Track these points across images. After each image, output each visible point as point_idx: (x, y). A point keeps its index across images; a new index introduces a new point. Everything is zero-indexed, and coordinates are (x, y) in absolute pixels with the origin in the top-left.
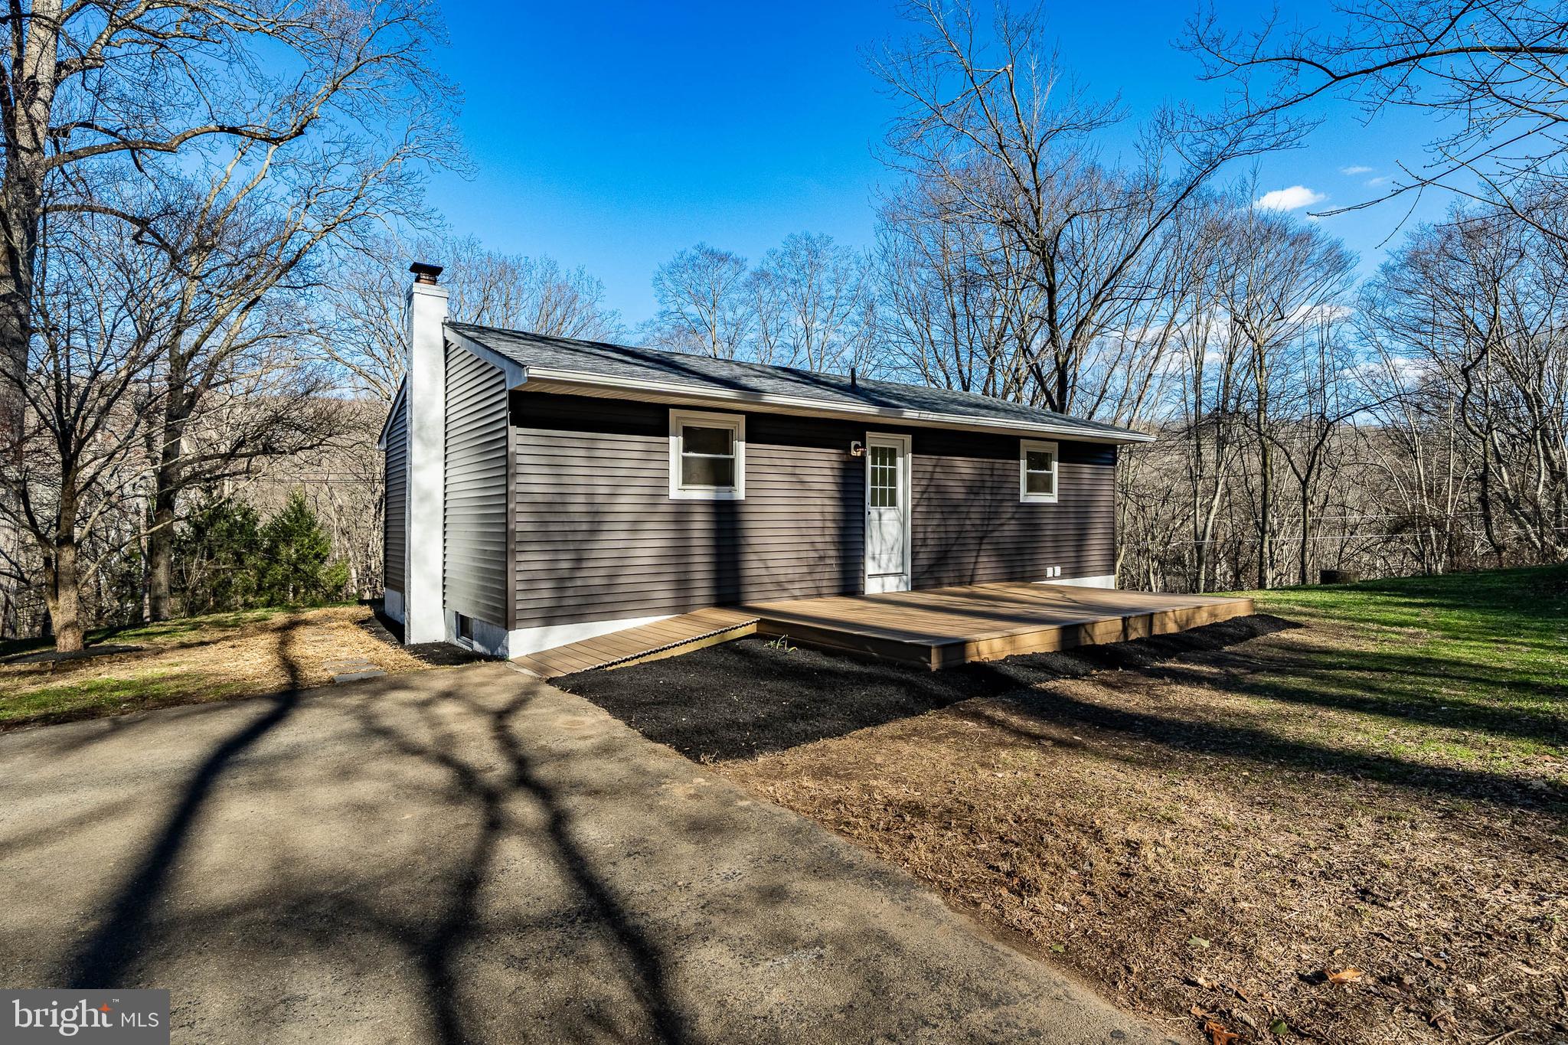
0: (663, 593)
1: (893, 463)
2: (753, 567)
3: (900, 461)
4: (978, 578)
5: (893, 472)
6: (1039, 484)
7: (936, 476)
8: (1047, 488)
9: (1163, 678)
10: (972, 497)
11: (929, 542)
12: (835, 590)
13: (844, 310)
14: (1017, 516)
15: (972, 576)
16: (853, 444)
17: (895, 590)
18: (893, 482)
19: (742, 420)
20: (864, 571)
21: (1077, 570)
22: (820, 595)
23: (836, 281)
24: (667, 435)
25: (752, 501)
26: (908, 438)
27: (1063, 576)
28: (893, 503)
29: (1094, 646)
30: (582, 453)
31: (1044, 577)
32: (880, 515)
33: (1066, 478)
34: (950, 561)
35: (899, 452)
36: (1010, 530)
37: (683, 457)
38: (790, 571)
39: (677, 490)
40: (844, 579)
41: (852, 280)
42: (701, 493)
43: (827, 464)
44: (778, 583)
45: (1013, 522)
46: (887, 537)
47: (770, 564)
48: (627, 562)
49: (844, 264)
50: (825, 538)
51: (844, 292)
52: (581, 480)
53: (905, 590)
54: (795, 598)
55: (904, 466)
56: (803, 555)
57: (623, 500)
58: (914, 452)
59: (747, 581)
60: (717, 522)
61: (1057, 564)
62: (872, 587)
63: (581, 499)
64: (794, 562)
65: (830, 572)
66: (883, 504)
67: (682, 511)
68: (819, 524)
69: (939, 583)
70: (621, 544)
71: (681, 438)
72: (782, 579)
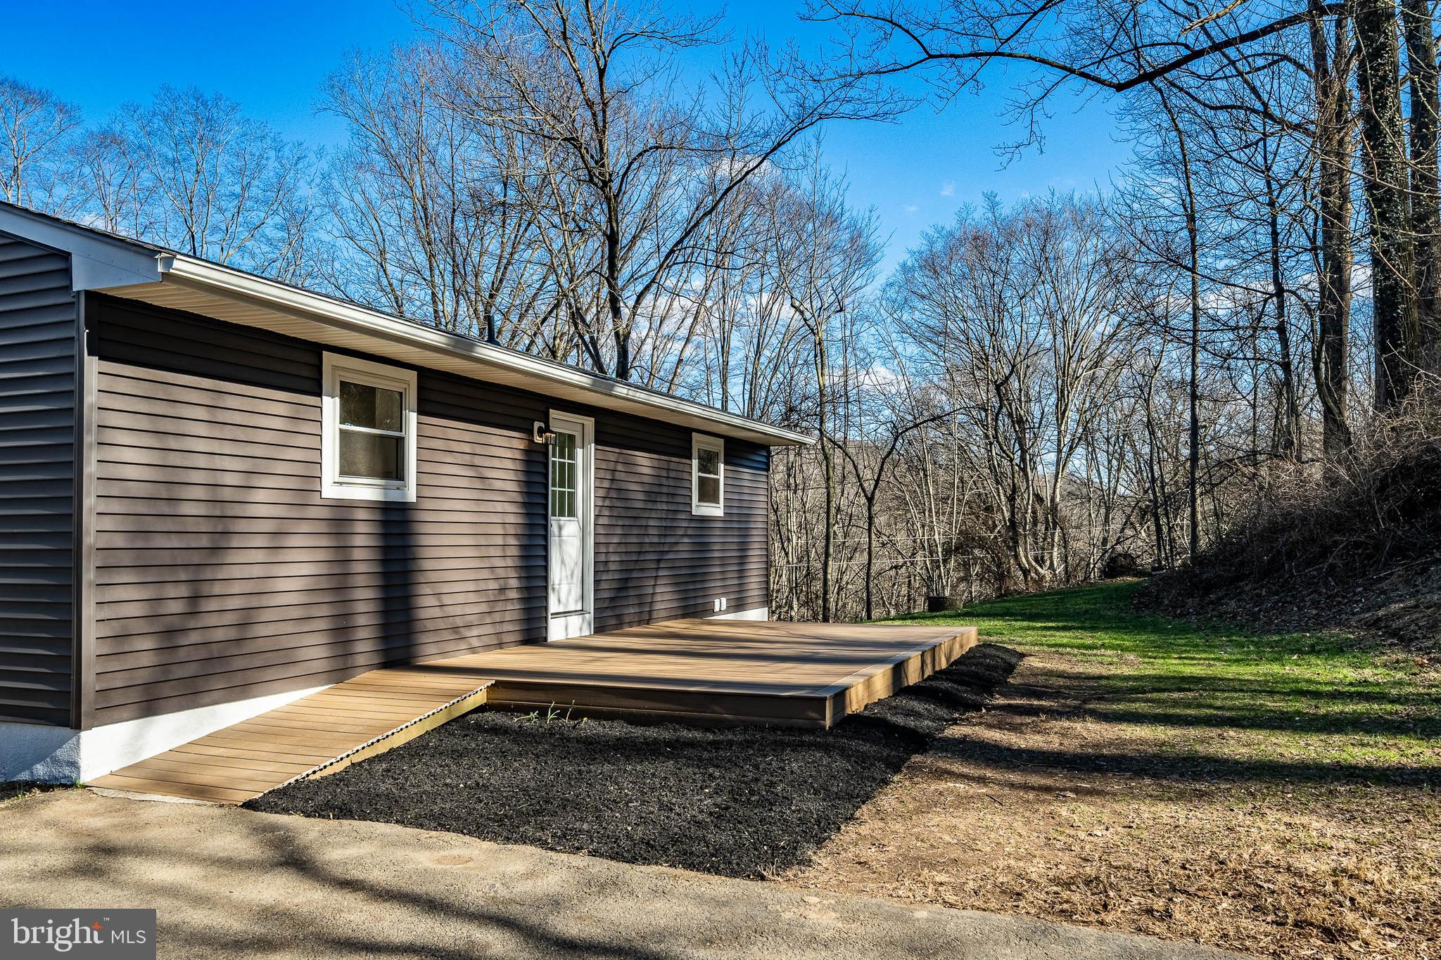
0: (315, 649)
1: (572, 456)
2: (427, 605)
3: (579, 452)
4: (655, 615)
5: (572, 467)
6: (709, 492)
7: (618, 476)
8: (715, 499)
9: (1038, 716)
10: (650, 506)
11: (612, 567)
12: (517, 637)
13: (255, 217)
14: (690, 532)
15: (650, 612)
16: (537, 425)
17: (578, 635)
18: (572, 484)
19: (412, 376)
20: (546, 608)
21: (739, 604)
22: (500, 645)
23: (241, 172)
24: (320, 395)
25: (427, 504)
26: (590, 422)
27: (727, 611)
28: (572, 513)
29: (909, 686)
30: (201, 413)
31: (713, 612)
32: (560, 528)
33: (732, 486)
34: (632, 593)
35: (578, 441)
36: (684, 549)
37: (341, 430)
38: (469, 610)
39: (334, 486)
40: (528, 620)
41: (269, 174)
42: (366, 490)
43: (509, 454)
44: (455, 629)
45: (686, 540)
46: (567, 559)
47: (447, 600)
48: (265, 601)
49: (256, 148)
50: (506, 562)
51: (254, 191)
52: (201, 461)
53: (588, 634)
54: (473, 650)
55: (586, 460)
56: (483, 586)
57: (260, 496)
58: (597, 442)
59: (419, 626)
60: (384, 535)
61: (724, 594)
62: (557, 630)
63: (199, 493)
64: (472, 598)
65: (512, 611)
66: (561, 514)
67: (341, 515)
68: (499, 541)
69: (620, 625)
70: (256, 571)
71: (337, 400)
72: (459, 621)
